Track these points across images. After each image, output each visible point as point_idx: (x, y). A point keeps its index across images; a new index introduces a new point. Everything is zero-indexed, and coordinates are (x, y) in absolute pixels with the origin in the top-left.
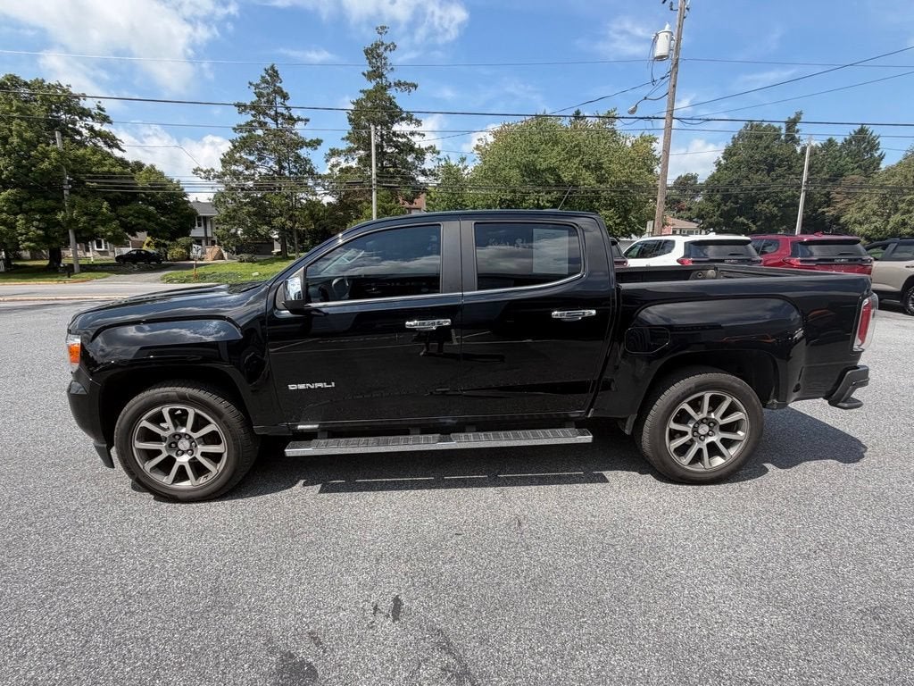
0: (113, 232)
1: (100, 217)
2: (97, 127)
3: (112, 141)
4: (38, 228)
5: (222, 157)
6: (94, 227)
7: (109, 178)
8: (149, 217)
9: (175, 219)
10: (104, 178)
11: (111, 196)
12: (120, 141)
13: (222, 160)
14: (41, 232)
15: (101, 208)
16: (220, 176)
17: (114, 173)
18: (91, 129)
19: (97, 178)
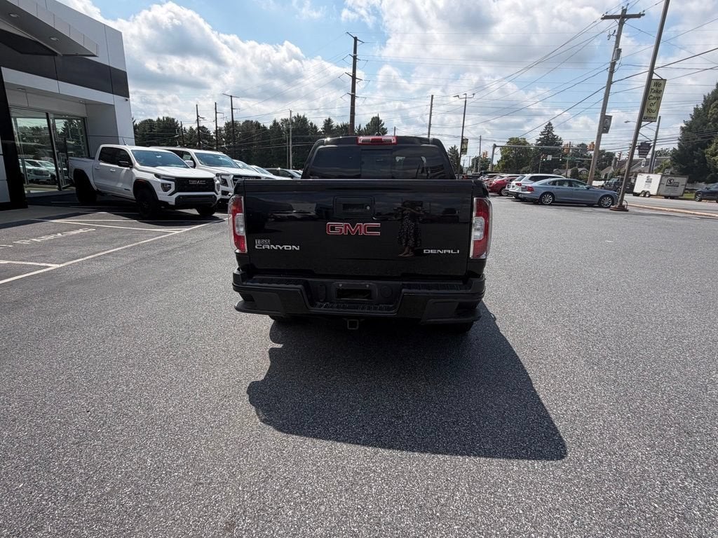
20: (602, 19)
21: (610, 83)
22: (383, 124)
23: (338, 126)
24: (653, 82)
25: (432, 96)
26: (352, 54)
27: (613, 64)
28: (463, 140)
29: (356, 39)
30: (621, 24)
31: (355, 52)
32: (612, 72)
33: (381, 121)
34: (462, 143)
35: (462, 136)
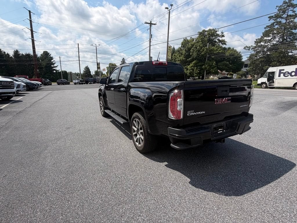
0: (214, 71)
1: (212, 67)
2: (221, 39)
3: (224, 42)
4: (198, 70)
5: (256, 40)
6: (210, 69)
7: (218, 54)
8: (226, 65)
9: (235, 66)
10: (217, 54)
11: (217, 60)
12: (226, 42)
13: (255, 42)
14: (198, 71)
15: (213, 64)
16: (254, 48)
17: (220, 53)
18: (219, 40)
19: (215, 55)
20: (145, 23)
21: (150, 46)
22: (51, 55)
23: (23, 55)
24: (169, 47)
25: (78, 44)
26: (29, 18)
27: (150, 40)
28: (97, 64)
29: (30, 12)
30: (151, 26)
31: (30, 17)
32: (150, 42)
33: (49, 53)
34: (97, 65)
35: (97, 62)
